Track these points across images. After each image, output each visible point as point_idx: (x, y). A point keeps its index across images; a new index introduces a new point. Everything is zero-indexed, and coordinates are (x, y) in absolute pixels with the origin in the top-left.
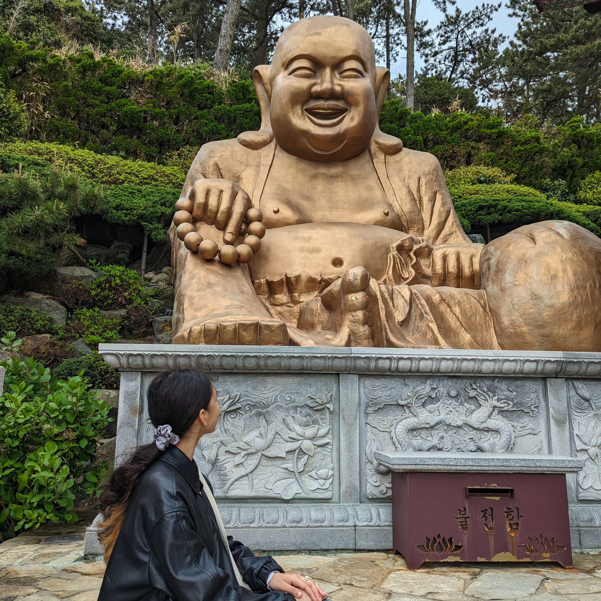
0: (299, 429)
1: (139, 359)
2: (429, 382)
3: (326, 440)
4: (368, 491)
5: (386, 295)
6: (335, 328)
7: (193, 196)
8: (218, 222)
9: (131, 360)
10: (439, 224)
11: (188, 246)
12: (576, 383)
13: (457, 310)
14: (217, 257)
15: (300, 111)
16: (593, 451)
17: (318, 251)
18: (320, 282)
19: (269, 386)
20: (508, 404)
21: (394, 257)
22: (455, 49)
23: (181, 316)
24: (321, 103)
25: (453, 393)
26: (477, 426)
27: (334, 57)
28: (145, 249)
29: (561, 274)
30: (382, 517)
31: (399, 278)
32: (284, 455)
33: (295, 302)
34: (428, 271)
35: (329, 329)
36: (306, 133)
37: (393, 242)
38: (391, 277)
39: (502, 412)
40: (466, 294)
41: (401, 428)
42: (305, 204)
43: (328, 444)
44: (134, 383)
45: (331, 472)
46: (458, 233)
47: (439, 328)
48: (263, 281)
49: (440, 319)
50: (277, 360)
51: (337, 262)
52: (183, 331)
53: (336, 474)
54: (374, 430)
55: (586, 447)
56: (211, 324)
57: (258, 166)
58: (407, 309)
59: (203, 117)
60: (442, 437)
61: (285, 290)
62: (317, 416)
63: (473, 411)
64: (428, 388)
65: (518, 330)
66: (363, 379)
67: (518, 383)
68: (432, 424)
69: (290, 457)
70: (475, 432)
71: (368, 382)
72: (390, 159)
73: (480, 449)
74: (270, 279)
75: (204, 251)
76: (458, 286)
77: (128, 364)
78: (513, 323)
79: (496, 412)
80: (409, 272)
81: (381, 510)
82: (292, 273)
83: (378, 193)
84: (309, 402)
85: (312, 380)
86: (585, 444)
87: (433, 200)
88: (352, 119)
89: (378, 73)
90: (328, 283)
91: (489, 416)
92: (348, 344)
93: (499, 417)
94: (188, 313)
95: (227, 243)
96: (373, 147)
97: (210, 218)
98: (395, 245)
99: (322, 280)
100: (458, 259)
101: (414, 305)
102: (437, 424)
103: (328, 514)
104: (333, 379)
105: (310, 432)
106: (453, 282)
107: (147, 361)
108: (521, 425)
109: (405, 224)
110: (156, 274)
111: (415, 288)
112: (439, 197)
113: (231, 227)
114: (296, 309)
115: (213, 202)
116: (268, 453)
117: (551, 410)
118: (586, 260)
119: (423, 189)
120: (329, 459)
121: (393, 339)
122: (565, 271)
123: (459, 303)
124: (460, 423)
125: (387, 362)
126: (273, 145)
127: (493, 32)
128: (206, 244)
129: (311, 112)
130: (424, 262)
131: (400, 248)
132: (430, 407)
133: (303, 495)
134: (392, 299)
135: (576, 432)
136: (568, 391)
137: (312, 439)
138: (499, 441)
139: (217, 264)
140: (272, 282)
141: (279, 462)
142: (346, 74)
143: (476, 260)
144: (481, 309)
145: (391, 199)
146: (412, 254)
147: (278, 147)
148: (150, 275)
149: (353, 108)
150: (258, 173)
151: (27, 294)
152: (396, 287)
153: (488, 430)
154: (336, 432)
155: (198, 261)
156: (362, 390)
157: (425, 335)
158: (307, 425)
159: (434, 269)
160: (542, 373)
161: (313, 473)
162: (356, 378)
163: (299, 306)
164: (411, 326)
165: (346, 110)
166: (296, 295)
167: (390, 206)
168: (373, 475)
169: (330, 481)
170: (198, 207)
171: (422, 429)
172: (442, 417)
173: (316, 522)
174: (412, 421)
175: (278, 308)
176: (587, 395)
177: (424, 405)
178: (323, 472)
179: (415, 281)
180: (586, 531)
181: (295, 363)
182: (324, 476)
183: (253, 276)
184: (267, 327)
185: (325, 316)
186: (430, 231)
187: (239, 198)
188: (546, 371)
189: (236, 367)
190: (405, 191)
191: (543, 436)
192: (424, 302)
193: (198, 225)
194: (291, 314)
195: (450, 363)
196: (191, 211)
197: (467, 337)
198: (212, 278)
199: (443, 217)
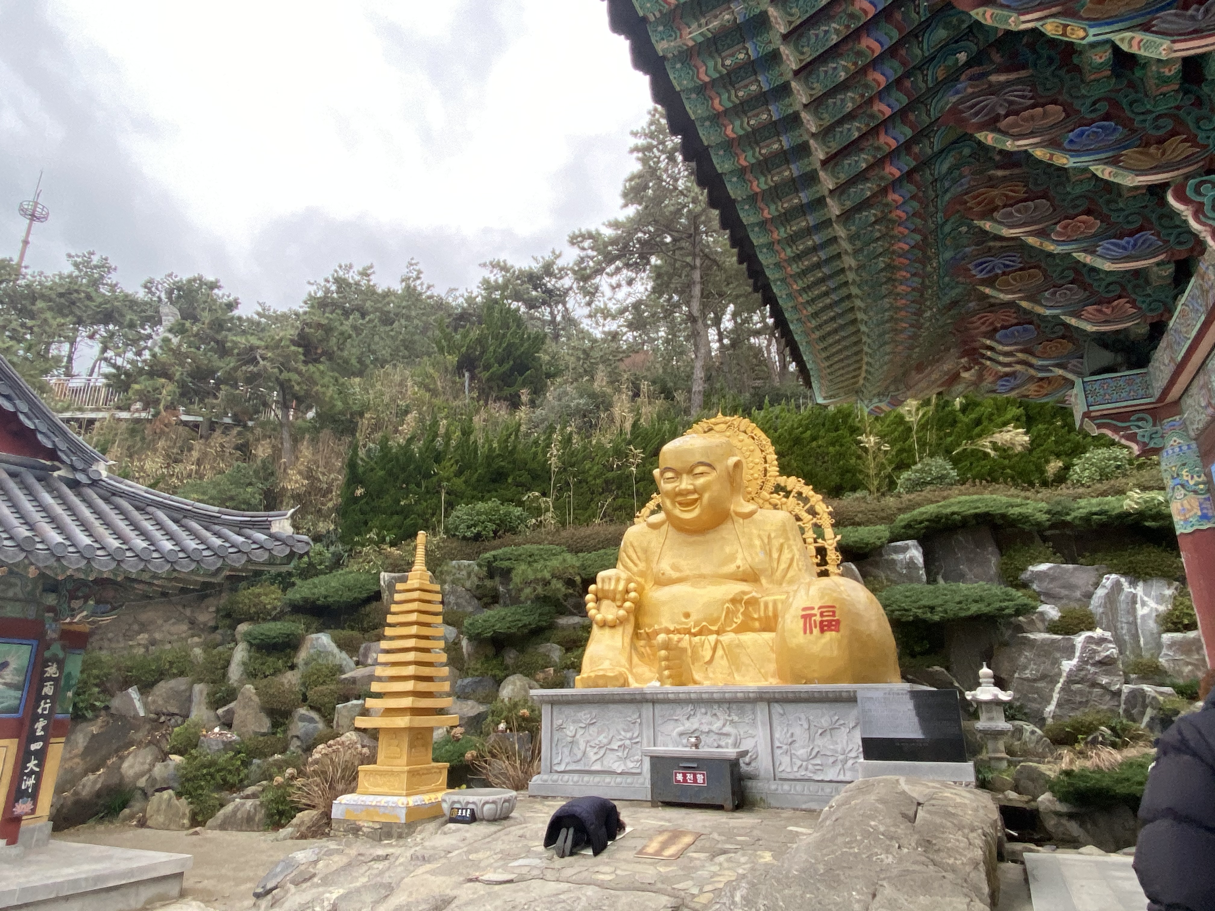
0: (624, 734)
2: (688, 706)
3: (638, 740)
8: (611, 598)
10: (784, 569)
12: (776, 705)
13: (750, 651)
16: (785, 747)
19: (611, 709)
20: (736, 718)
21: (727, 607)
25: (704, 712)
26: (717, 732)
34: (755, 615)
39: (733, 723)
41: (675, 734)
44: (548, 710)
45: (640, 758)
47: (733, 664)
51: (687, 615)
54: (662, 734)
55: (781, 745)
58: (711, 653)
62: (633, 726)
63: (715, 722)
64: (689, 709)
66: (656, 704)
67: (743, 705)
68: (692, 731)
69: (619, 749)
70: (716, 736)
71: (659, 706)
73: (719, 746)
77: (543, 699)
79: (728, 723)
85: (630, 705)
87: (780, 550)
91: (724, 725)
93: (730, 726)
96: (733, 516)
98: (731, 596)
102: (695, 731)
103: (635, 780)
104: (641, 705)
105: (629, 735)
108: (744, 731)
116: (609, 747)
119: (772, 542)
124: (707, 730)
125: (662, 695)
126: (665, 527)
130: (753, 608)
131: (734, 600)
132: (690, 720)
133: (626, 771)
136: (769, 709)
137: (630, 739)
138: (730, 741)
139: (607, 628)
141: (615, 752)
142: (697, 475)
146: (743, 603)
147: (668, 529)
153: (723, 734)
154: (643, 736)
156: (656, 711)
158: (628, 731)
161: (631, 759)
162: (651, 704)
164: (714, 664)
169: (639, 763)
171: (686, 733)
174: (681, 729)
176: (781, 712)
178: (636, 758)
196: (596, 594)
199: (787, 564)
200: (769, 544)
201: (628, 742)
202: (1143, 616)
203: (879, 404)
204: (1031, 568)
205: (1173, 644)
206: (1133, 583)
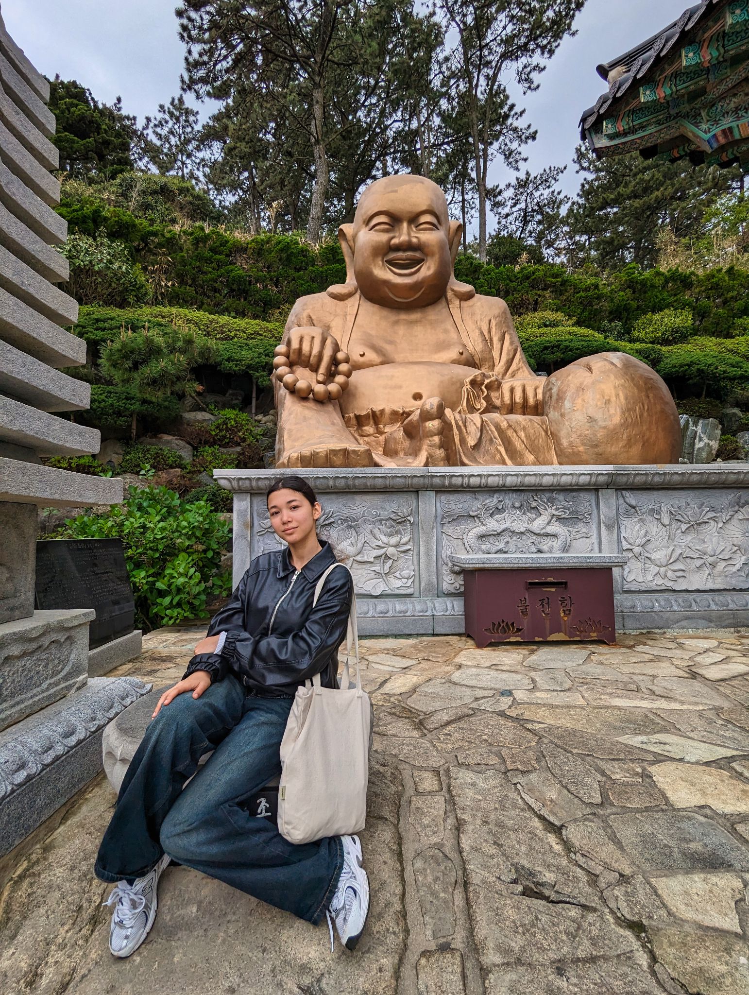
0: (384, 538)
1: (247, 482)
2: (496, 496)
3: (408, 547)
4: (444, 588)
5: (460, 423)
6: (415, 453)
7: (289, 344)
8: (311, 365)
9: (241, 483)
10: (507, 361)
11: (286, 386)
12: (624, 492)
13: (522, 434)
14: (311, 396)
15: (380, 263)
16: (637, 550)
17: (400, 387)
18: (402, 414)
19: (358, 503)
20: (565, 513)
21: (468, 390)
22: (525, 211)
23: (282, 447)
24: (400, 254)
25: (517, 504)
26: (537, 532)
27: (410, 212)
28: (254, 395)
29: (613, 399)
30: (456, 608)
31: (472, 409)
32: (372, 560)
33: (381, 433)
34: (498, 402)
35: (410, 455)
36: (386, 283)
37: (467, 377)
38: (465, 408)
39: (559, 519)
40: (531, 420)
41: (471, 536)
42: (388, 348)
43: (409, 550)
44: (244, 503)
45: (412, 573)
46: (525, 369)
47: (506, 450)
48: (352, 415)
49: (508, 443)
50: (363, 480)
51: (417, 397)
52: (284, 458)
53: (417, 575)
54: (449, 538)
55: (631, 547)
56: (307, 452)
57: (345, 316)
58: (479, 434)
59: (299, 278)
60: (508, 542)
61: (372, 422)
62: (400, 527)
63: (535, 519)
64: (495, 501)
65: (576, 450)
66: (439, 495)
67: (574, 494)
68: (499, 531)
69: (377, 561)
70: (535, 537)
71: (443, 497)
72: (464, 304)
73: (540, 551)
74: (358, 414)
75: (300, 390)
76: (524, 414)
77: (239, 486)
78: (571, 444)
79: (554, 519)
80: (481, 403)
81: (455, 603)
82: (377, 408)
83: (454, 335)
84: (392, 516)
85: (394, 497)
86: (630, 544)
87: (502, 340)
88: (429, 268)
89: (452, 226)
90: (409, 414)
91: (548, 524)
92: (427, 464)
93: (557, 524)
94: (287, 444)
95: (319, 382)
96: (450, 294)
97: (304, 361)
98: (468, 380)
99: (404, 412)
100: (524, 391)
101: (484, 432)
102: (503, 531)
103: (410, 606)
104: (413, 496)
105: (393, 540)
106: (520, 411)
107: (254, 483)
108: (575, 530)
109: (477, 362)
110: (264, 416)
111: (485, 417)
112: (507, 337)
113: (322, 369)
114: (382, 439)
115: (306, 348)
116: (358, 558)
117: (602, 516)
118: (637, 386)
119: (493, 330)
120: (411, 563)
121: (465, 460)
122: (617, 396)
123: (524, 429)
124: (522, 530)
125: (460, 479)
126: (357, 296)
127: (559, 193)
128: (301, 384)
129: (391, 263)
130: (494, 395)
131: (473, 383)
132: (497, 517)
133: (389, 592)
134: (465, 426)
135: (623, 534)
136: (617, 500)
137: (396, 546)
138: (557, 544)
139: (311, 401)
140: (360, 415)
141: (368, 566)
142: (422, 227)
143: (540, 391)
144: (543, 433)
145: (465, 340)
146: (483, 387)
147: (363, 297)
148: (260, 417)
149: (429, 258)
150: (345, 321)
151: (160, 436)
152: (469, 416)
153: (547, 535)
154: (416, 541)
155: (295, 399)
156: (438, 504)
157: (494, 457)
158: (390, 535)
159: (502, 401)
160: (595, 485)
161: (397, 574)
162: (433, 494)
163: (384, 436)
164: (482, 450)
165: (423, 260)
166: (381, 426)
167: (465, 346)
168: (448, 575)
169: (412, 580)
170: (294, 352)
171: (490, 535)
172: (507, 525)
173: (400, 612)
174: (481, 529)
175: (366, 439)
176: (633, 503)
177: (492, 515)
178: (405, 573)
179: (486, 411)
180: (628, 616)
181: (379, 482)
182: (407, 576)
183: (343, 412)
184: (354, 452)
185: (407, 444)
186: (499, 368)
187: (329, 342)
188: (598, 483)
189: (328, 487)
190: (477, 332)
191: (594, 539)
192: (493, 429)
193: (294, 368)
194: (378, 443)
195: (515, 478)
196: (288, 357)
197: (531, 458)
198: (308, 413)
199: (511, 356)
200: (489, 332)
201: (391, 551)
202: (699, 449)
206: (696, 424)
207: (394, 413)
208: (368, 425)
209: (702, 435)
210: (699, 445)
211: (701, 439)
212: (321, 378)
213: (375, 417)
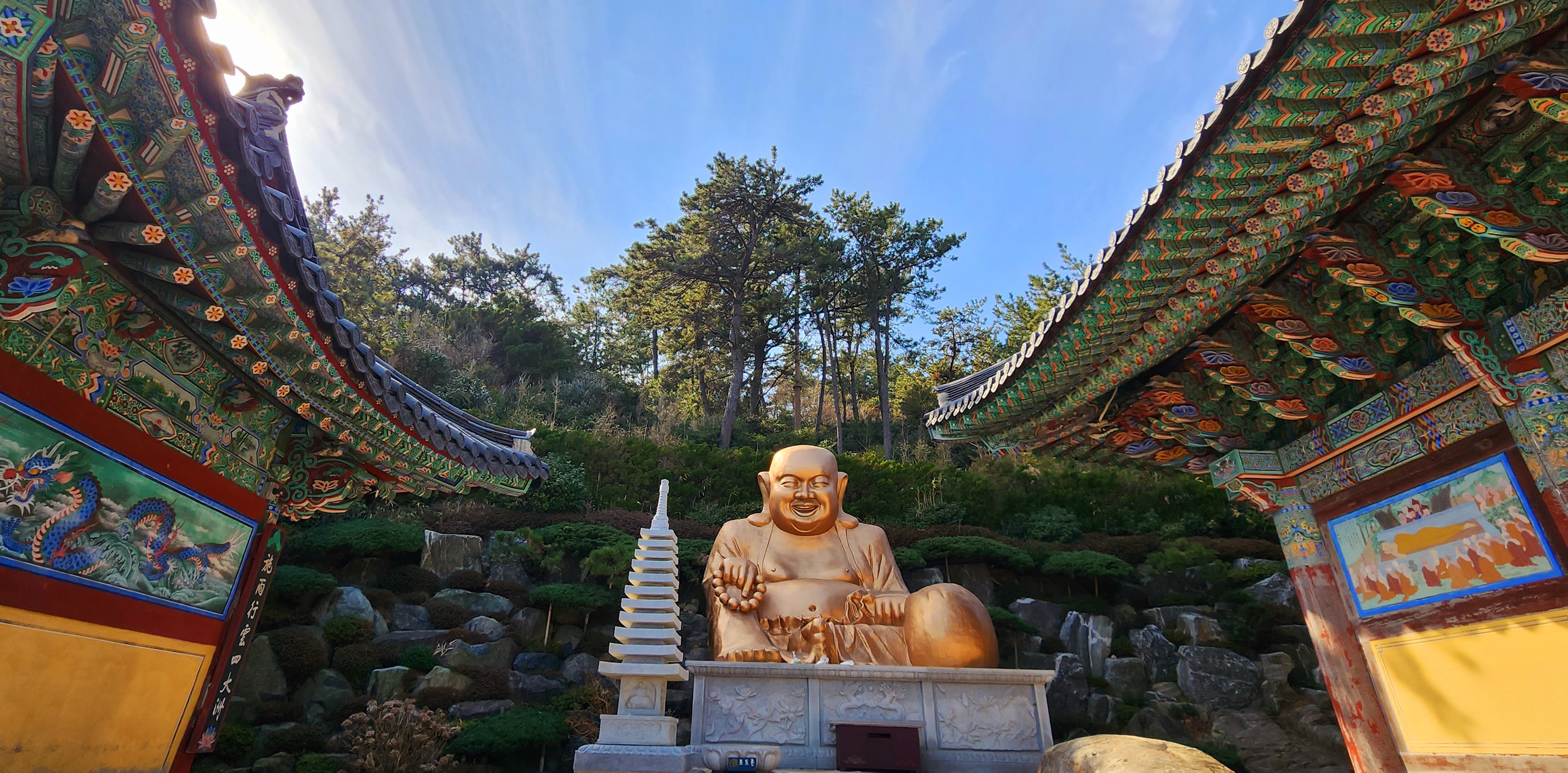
0: (787, 707)
1: (703, 669)
4: (824, 740)
5: (840, 632)
7: (723, 569)
8: (739, 585)
10: (884, 576)
11: (722, 601)
13: (885, 640)
14: (738, 608)
15: (788, 508)
18: (801, 621)
19: (770, 685)
20: (901, 696)
21: (849, 604)
23: (720, 645)
24: (802, 503)
25: (871, 689)
27: (809, 475)
31: (852, 619)
33: (786, 634)
34: (872, 612)
36: (792, 519)
37: (850, 593)
38: (847, 618)
40: (893, 630)
42: (793, 566)
43: (802, 715)
44: (701, 681)
45: (804, 730)
46: (897, 583)
47: (872, 652)
48: (766, 621)
49: (873, 646)
51: (812, 608)
52: (723, 652)
53: (807, 731)
54: (828, 709)
56: (738, 650)
57: (761, 539)
58: (853, 640)
60: (865, 713)
61: (780, 625)
62: (797, 700)
63: (882, 699)
64: (857, 686)
66: (821, 681)
67: (906, 684)
68: (859, 706)
69: (782, 721)
70: (882, 711)
71: (824, 683)
72: (850, 532)
74: (770, 620)
75: (730, 604)
76: (889, 625)
80: (859, 613)
81: (831, 750)
82: (784, 616)
83: (841, 557)
84: (792, 693)
85: (794, 682)
86: (943, 718)
87: (880, 560)
88: (822, 512)
89: (839, 477)
90: (806, 622)
91: (891, 702)
92: (814, 662)
93: (896, 702)
94: (724, 643)
95: (744, 598)
96: (839, 525)
97: (734, 583)
98: (849, 596)
99: (803, 620)
100: (892, 606)
101: (857, 638)
102: (862, 706)
103: (803, 751)
104: (805, 682)
105: (793, 709)
106: (886, 622)
107: (706, 670)
108: (908, 707)
109: (859, 580)
111: (858, 627)
112: (884, 555)
113: (746, 588)
115: (735, 573)
116: (770, 719)
117: (924, 699)
119: (873, 553)
120: (803, 723)
121: (842, 659)
123: (887, 636)
124: (874, 705)
125: (834, 673)
126: (770, 523)
128: (732, 600)
129: (796, 508)
130: (869, 606)
131: (853, 598)
132: (858, 696)
133: (790, 742)
134: (843, 634)
136: (934, 688)
137: (794, 713)
138: (896, 716)
139: (738, 613)
140: (772, 621)
141: (777, 724)
142: (817, 485)
143: (902, 607)
144: (900, 640)
145: (851, 562)
146: (861, 601)
147: (774, 526)
149: (822, 505)
150: (761, 543)
152: (847, 626)
153: (890, 710)
154: (807, 709)
155: (728, 612)
156: (820, 687)
157: (864, 657)
158: (791, 705)
159: (875, 611)
161: (795, 730)
162: (818, 681)
163: (788, 637)
164: (855, 651)
165: (818, 507)
166: (787, 629)
167: (850, 567)
168: (827, 731)
169: (804, 735)
170: (727, 576)
172: (865, 702)
173: (796, 754)
174: (848, 704)
176: (945, 691)
177: (855, 695)
179: (864, 619)
181: (785, 672)
182: (800, 732)
183: (759, 619)
184: (770, 652)
185: (804, 643)
186: (876, 584)
187: (751, 569)
188: (920, 678)
190: (861, 555)
191: (920, 714)
192: (863, 636)
193: (726, 586)
194: (784, 640)
196: (722, 579)
197: (891, 659)
198: (736, 621)
199: (887, 572)
200: (870, 554)
201: (791, 715)
202: (1093, 645)
203: (1006, 448)
204: (1019, 601)
205: (1116, 667)
206: (1086, 620)
207: (796, 620)
208: (778, 627)
209: (1094, 632)
210: (1092, 641)
211: (1093, 636)
212: (744, 594)
213: (782, 622)
